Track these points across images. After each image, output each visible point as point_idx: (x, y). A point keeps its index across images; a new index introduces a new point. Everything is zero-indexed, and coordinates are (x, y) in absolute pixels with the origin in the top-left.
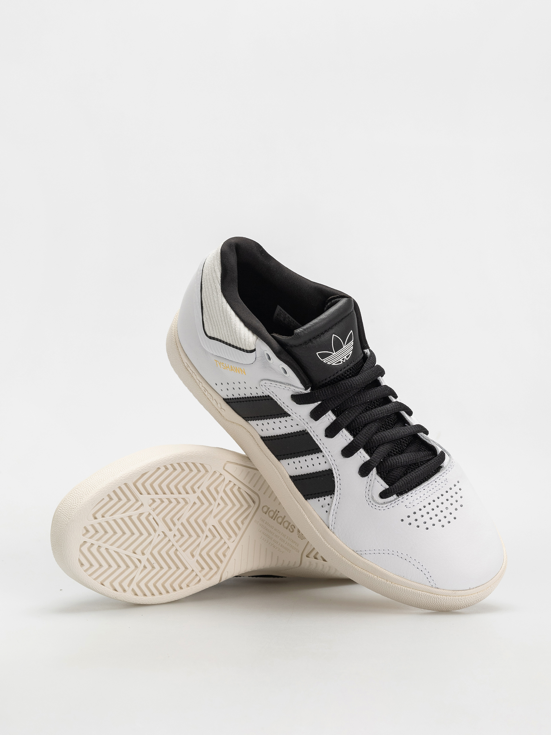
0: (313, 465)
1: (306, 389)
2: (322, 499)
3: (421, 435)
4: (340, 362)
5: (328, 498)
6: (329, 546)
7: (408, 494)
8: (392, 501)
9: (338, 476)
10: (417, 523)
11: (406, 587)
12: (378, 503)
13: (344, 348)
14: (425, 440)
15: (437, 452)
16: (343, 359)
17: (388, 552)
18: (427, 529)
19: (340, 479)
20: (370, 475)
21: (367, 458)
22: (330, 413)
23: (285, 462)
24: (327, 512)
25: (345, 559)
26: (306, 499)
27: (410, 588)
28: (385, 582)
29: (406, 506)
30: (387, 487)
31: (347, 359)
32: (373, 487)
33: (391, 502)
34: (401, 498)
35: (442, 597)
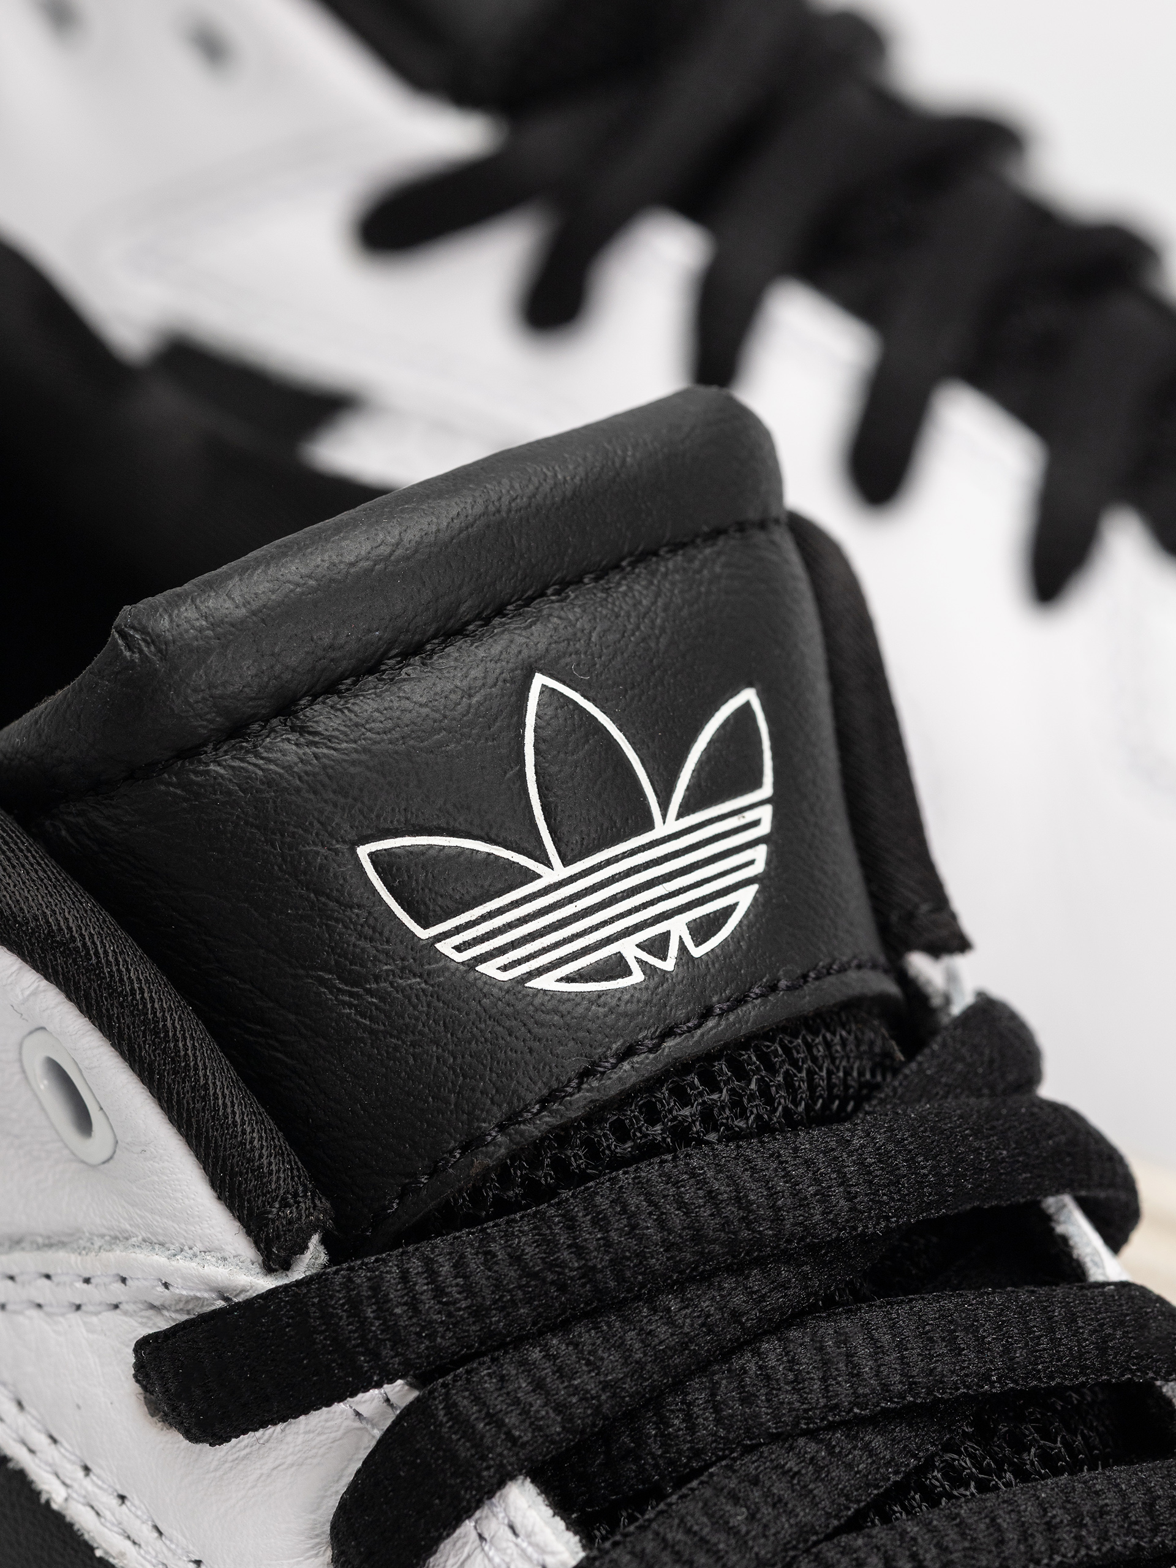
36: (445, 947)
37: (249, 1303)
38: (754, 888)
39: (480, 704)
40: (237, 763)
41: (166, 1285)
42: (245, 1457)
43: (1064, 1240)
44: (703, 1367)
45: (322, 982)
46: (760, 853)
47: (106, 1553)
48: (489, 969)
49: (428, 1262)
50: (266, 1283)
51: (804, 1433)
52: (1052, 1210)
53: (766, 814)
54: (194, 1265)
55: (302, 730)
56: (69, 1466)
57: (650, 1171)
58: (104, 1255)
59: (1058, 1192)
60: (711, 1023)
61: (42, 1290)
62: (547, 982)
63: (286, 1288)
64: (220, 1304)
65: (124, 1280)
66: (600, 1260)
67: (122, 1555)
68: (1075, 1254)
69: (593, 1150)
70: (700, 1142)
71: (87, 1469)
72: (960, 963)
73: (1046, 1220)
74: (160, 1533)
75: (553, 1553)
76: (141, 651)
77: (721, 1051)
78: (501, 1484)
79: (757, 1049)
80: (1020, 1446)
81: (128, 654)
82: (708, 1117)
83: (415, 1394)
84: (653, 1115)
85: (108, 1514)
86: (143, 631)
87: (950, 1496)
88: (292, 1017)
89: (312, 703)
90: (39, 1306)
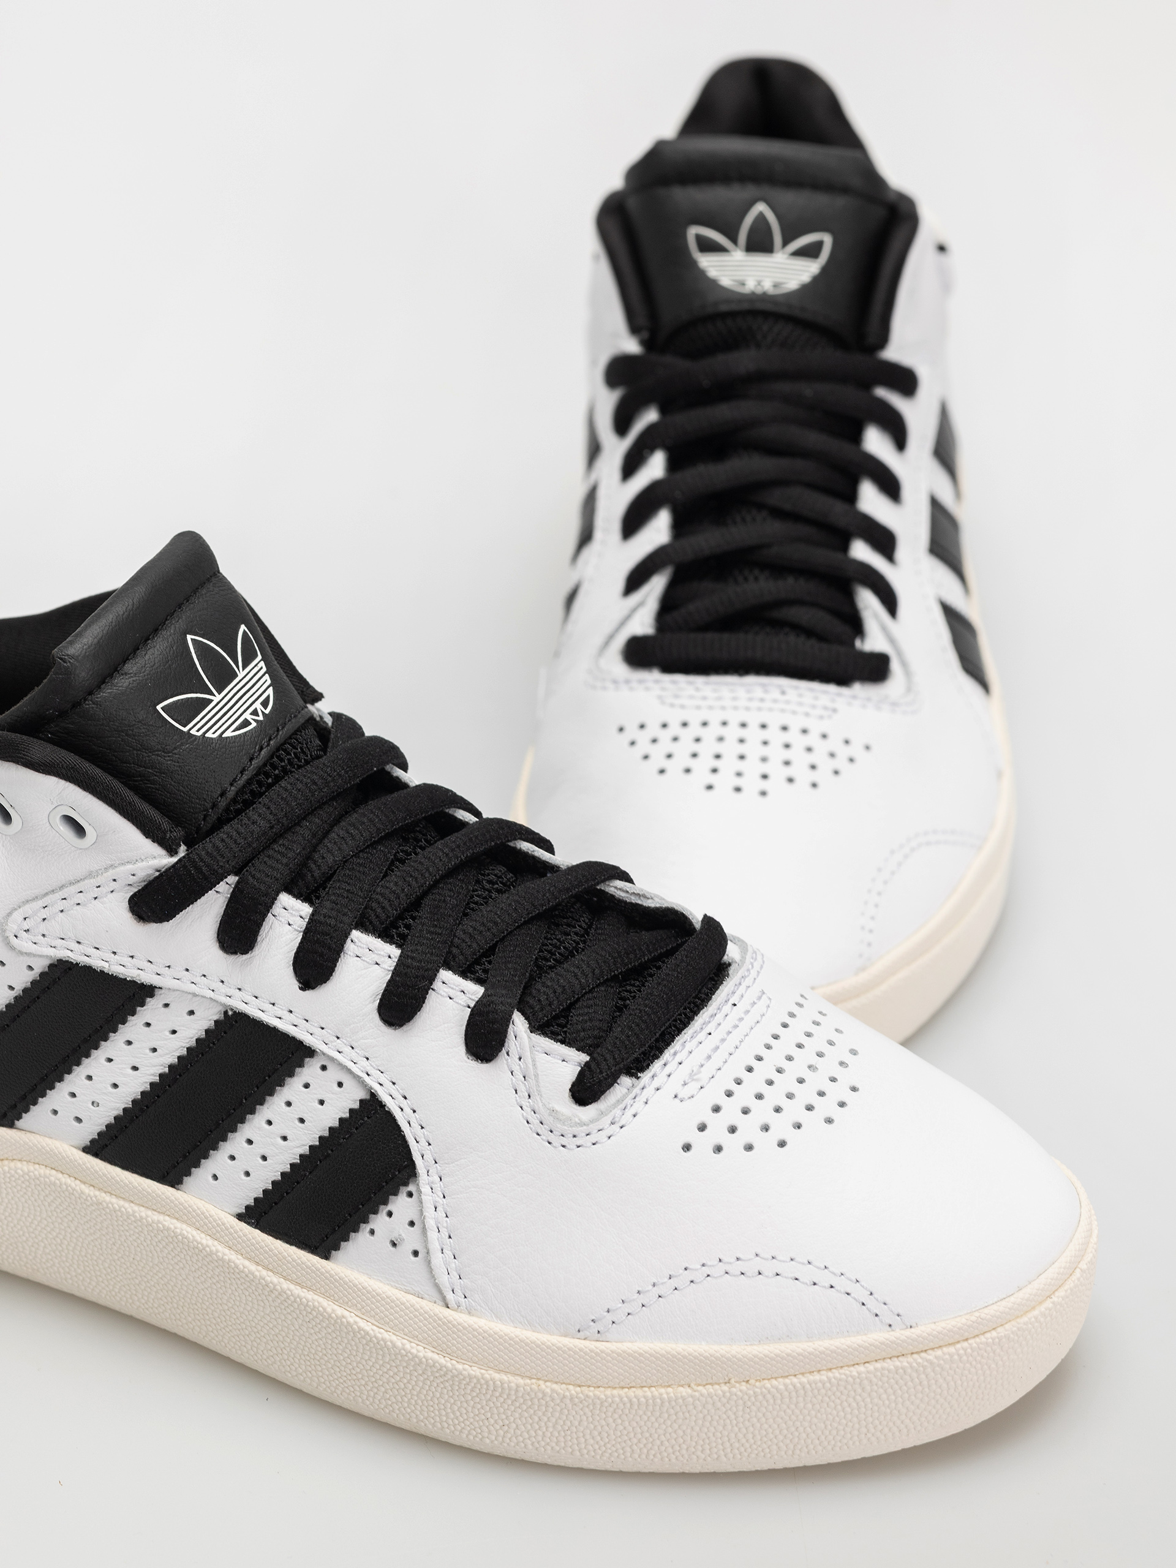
0: (302, 1121)
1: (172, 852)
2: (379, 1221)
3: (616, 888)
4: (246, 723)
5: (400, 1204)
6: (475, 1371)
7: (665, 1058)
8: (624, 1097)
9: (404, 1103)
10: (740, 1138)
11: (803, 1374)
12: (582, 1124)
13: (241, 675)
14: (634, 900)
15: (691, 924)
16: (255, 713)
17: (689, 1275)
18: (782, 1144)
19: (414, 1111)
20: (511, 1043)
21: (476, 991)
22: (285, 899)
23: (200, 1176)
24: (416, 1253)
25: (548, 1384)
26: (326, 1257)
27: (819, 1371)
28: (724, 1393)
29: (676, 1096)
30: (584, 1058)
31: (267, 711)
32: (536, 1076)
33: (619, 1102)
34: (646, 1076)
35: (939, 1352)
36: (193, 732)
37: (169, 869)
38: (271, 688)
39: (176, 649)
40: (109, 691)
41: (134, 875)
42: (180, 922)
43: (397, 778)
44: (321, 841)
45: (158, 755)
46: (267, 677)
47: (132, 977)
48: (209, 735)
49: (228, 834)
50: (174, 860)
51: (360, 851)
52: (389, 770)
53: (262, 664)
54: (144, 863)
55: (126, 674)
56: (107, 954)
57: (283, 783)
58: (105, 875)
59: (388, 764)
60: (280, 733)
61: (80, 898)
62: (228, 734)
63: (180, 860)
64: (157, 874)
65: (115, 880)
66: (281, 815)
67: (139, 975)
68: (403, 780)
69: (260, 784)
70: (291, 772)
71: (114, 953)
72: (318, 705)
73: (389, 774)
74: (151, 962)
75: (302, 910)
76: (70, 662)
77: (285, 741)
78: (278, 895)
79: (289, 744)
80: (418, 840)
81: (65, 664)
82: (290, 762)
83: (237, 878)
84: (274, 767)
85: (129, 964)
86: (68, 655)
87: (408, 859)
88: (150, 771)
89: (124, 665)
90: (79, 904)
